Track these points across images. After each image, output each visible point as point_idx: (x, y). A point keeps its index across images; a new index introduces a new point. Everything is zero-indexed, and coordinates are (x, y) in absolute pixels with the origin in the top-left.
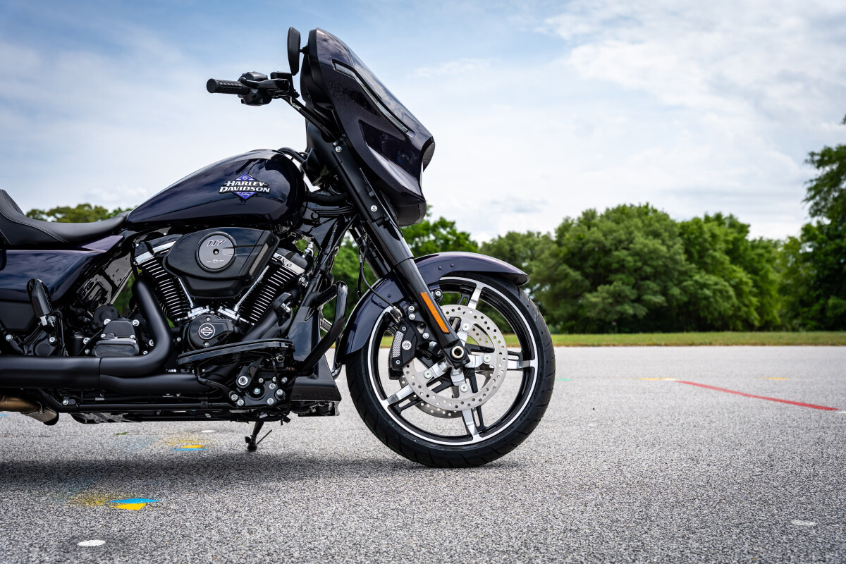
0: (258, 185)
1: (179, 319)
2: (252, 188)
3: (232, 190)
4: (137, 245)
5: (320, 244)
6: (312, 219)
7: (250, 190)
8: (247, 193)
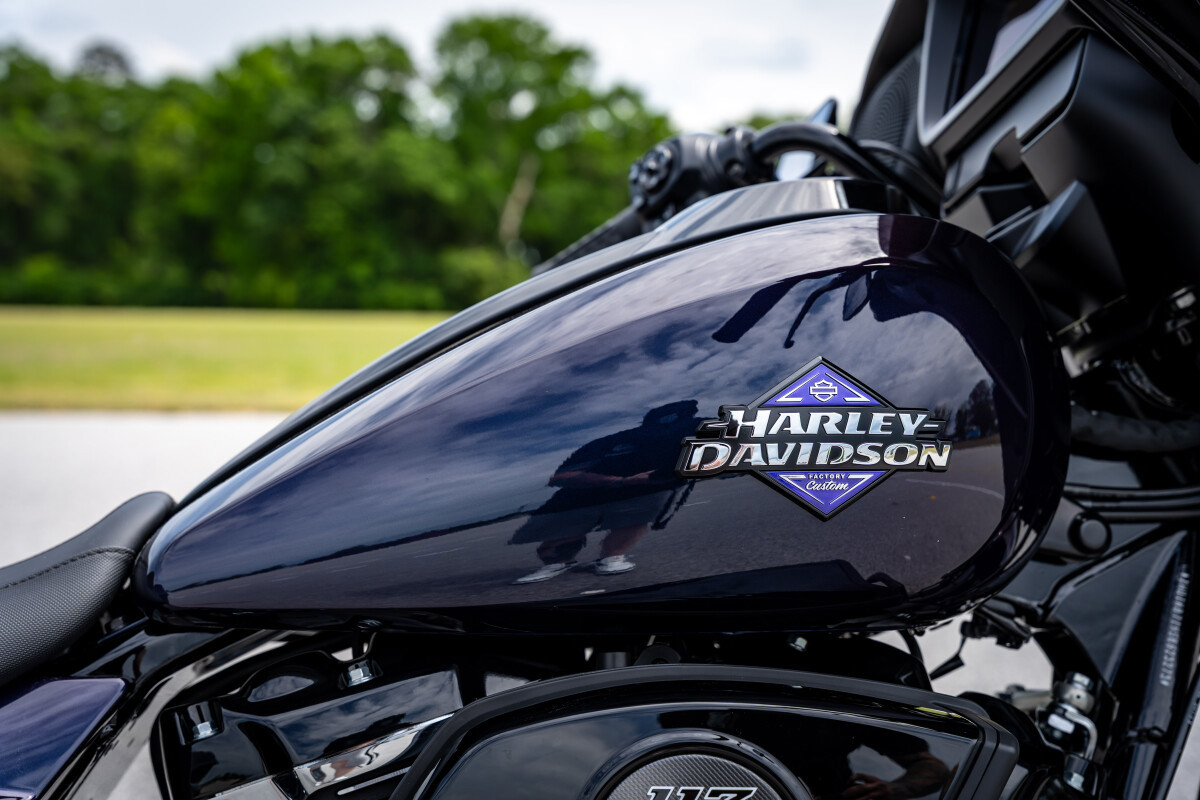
0: (896, 433)
2: (863, 449)
3: (756, 458)
4: (205, 730)
5: (1107, 673)
6: (1074, 551)
7: (855, 462)
8: (838, 476)
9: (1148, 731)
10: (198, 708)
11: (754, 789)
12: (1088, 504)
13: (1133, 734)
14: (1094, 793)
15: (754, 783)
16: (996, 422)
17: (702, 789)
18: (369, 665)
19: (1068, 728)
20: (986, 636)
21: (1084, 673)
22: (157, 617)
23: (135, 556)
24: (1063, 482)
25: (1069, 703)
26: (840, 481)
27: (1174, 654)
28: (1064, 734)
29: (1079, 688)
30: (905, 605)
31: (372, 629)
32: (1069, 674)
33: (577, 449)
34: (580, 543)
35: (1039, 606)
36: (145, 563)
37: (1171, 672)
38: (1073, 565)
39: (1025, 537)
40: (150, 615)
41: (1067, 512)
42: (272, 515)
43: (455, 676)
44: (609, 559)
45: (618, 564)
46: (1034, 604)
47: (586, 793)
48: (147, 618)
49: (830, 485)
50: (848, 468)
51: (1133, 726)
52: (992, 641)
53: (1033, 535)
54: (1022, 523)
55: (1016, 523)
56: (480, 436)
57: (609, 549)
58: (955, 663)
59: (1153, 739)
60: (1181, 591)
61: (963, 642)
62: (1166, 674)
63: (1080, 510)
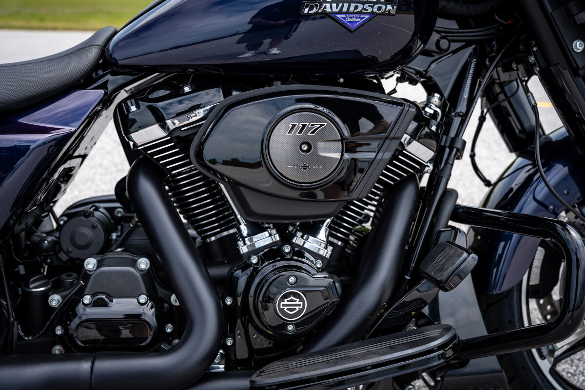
1: (213, 239)
2: (366, 6)
3: (328, 9)
4: (133, 108)
5: (446, 94)
6: (437, 51)
7: (363, 11)
8: (357, 16)
9: (458, 113)
10: (131, 101)
11: (326, 124)
12: (443, 34)
13: (453, 114)
14: (439, 132)
15: (326, 122)
16: (412, 6)
17: (308, 124)
18: (191, 86)
19: (432, 112)
20: (405, 82)
21: (438, 93)
22: (114, 69)
23: (105, 48)
24: (434, 27)
25: (432, 103)
26: (357, 18)
27: (469, 87)
28: (430, 114)
29: (436, 98)
30: (378, 65)
31: (191, 73)
32: (433, 94)
33: (258, 10)
34: (261, 44)
35: (424, 71)
36: (109, 50)
37: (467, 93)
38: (437, 56)
39: (419, 46)
40: (112, 68)
41: (435, 37)
42: (144, 37)
43: (221, 90)
44: (271, 49)
45: (275, 51)
46: (422, 70)
47: (267, 128)
48: (110, 70)
49: (354, 19)
50: (360, 13)
51: (453, 112)
52: (407, 83)
53: (422, 45)
54: (419, 41)
55: (416, 41)
56: (221, 7)
57: (272, 46)
58: (394, 91)
59: (460, 116)
60: (473, 65)
61: (397, 84)
62: (466, 94)
63: (440, 36)
